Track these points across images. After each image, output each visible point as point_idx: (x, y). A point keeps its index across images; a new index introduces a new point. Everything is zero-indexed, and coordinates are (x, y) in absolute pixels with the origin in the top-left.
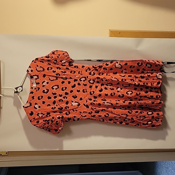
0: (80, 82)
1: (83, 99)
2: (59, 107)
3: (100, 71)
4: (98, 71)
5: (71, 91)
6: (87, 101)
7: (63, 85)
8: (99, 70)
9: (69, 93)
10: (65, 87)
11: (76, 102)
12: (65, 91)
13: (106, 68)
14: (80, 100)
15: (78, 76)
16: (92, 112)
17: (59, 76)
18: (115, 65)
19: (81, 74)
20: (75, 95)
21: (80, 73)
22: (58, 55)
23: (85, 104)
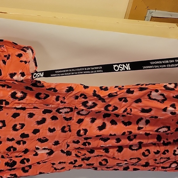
0: (58, 115)
1: (60, 142)
2: (7, 160)
3: (109, 102)
4: (105, 102)
5: (36, 131)
6: (68, 146)
7: (15, 121)
8: (107, 101)
9: (31, 135)
10: (20, 124)
11: (45, 149)
12: (21, 132)
13: (126, 98)
14: (54, 145)
15: (53, 106)
16: (76, 161)
17: (6, 104)
18: (151, 94)
19: (62, 102)
20: (45, 138)
21: (61, 99)
22: (5, 56)
23: (63, 149)
